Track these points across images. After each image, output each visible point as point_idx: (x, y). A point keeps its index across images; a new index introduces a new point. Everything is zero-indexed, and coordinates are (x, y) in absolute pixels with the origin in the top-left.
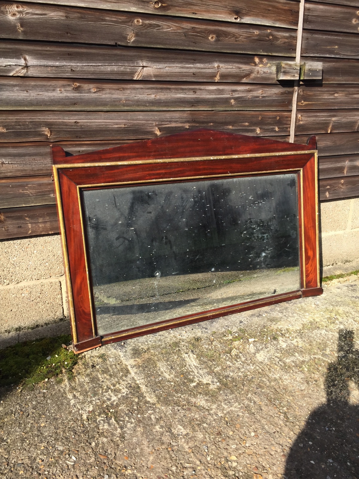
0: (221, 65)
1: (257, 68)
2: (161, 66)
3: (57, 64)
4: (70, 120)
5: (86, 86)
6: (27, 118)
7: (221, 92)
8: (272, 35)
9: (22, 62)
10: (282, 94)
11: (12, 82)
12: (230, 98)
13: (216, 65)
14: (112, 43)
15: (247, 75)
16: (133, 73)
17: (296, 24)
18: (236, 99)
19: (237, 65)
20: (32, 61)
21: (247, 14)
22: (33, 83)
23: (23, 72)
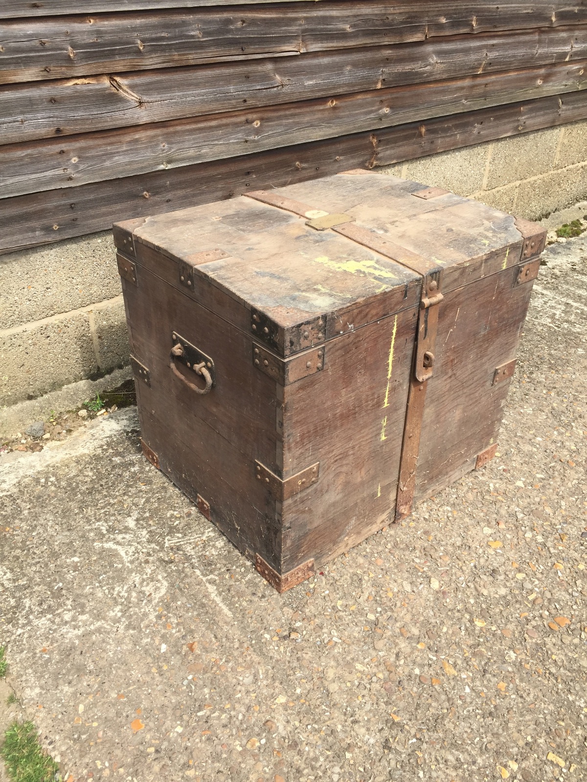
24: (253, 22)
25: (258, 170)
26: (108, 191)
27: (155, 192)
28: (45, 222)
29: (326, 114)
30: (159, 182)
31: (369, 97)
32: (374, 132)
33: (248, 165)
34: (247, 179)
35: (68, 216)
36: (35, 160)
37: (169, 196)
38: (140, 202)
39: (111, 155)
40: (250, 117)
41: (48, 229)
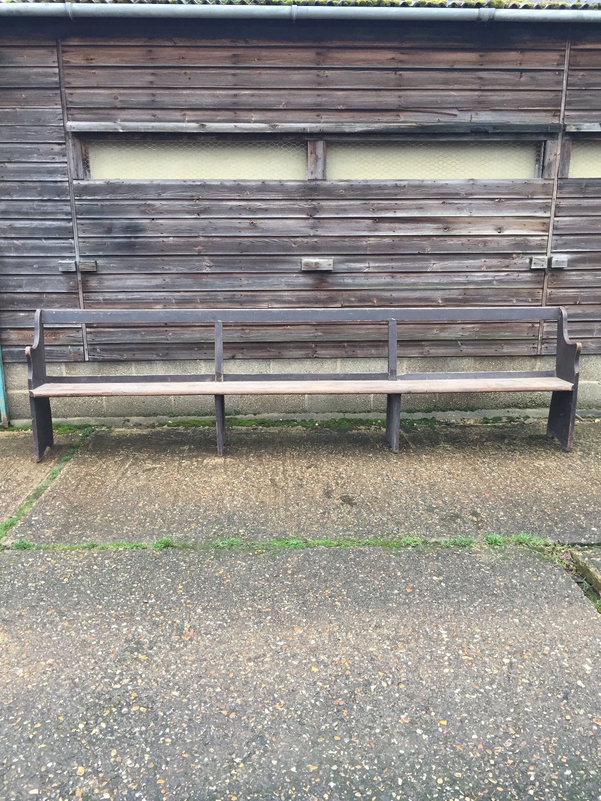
0: (487, 260)
1: (515, 261)
2: (446, 263)
3: (385, 265)
4: (387, 294)
5: (399, 275)
6: (366, 293)
7: (486, 276)
8: (527, 240)
9: (367, 265)
10: (535, 276)
11: (361, 275)
12: (493, 280)
13: (483, 260)
14: (417, 252)
15: (507, 266)
16: (427, 268)
17: (548, 231)
18: (496, 280)
19: (499, 260)
20: (372, 265)
21: (507, 229)
22: (371, 275)
23: (366, 270)
24: (247, 296)
25: (247, 348)
26: (181, 346)
27: (200, 349)
28: (157, 352)
29: (284, 331)
30: (202, 346)
31: (308, 327)
32: (313, 342)
33: (242, 345)
34: (242, 351)
35: (166, 352)
36: (157, 332)
37: (206, 351)
38: (193, 352)
39: (184, 334)
40: (244, 328)
41: (157, 355)
